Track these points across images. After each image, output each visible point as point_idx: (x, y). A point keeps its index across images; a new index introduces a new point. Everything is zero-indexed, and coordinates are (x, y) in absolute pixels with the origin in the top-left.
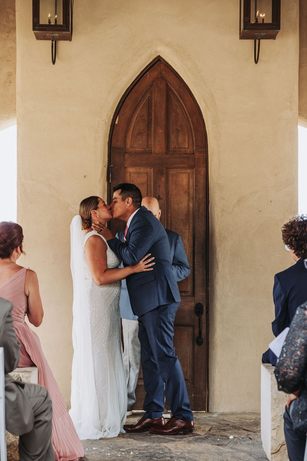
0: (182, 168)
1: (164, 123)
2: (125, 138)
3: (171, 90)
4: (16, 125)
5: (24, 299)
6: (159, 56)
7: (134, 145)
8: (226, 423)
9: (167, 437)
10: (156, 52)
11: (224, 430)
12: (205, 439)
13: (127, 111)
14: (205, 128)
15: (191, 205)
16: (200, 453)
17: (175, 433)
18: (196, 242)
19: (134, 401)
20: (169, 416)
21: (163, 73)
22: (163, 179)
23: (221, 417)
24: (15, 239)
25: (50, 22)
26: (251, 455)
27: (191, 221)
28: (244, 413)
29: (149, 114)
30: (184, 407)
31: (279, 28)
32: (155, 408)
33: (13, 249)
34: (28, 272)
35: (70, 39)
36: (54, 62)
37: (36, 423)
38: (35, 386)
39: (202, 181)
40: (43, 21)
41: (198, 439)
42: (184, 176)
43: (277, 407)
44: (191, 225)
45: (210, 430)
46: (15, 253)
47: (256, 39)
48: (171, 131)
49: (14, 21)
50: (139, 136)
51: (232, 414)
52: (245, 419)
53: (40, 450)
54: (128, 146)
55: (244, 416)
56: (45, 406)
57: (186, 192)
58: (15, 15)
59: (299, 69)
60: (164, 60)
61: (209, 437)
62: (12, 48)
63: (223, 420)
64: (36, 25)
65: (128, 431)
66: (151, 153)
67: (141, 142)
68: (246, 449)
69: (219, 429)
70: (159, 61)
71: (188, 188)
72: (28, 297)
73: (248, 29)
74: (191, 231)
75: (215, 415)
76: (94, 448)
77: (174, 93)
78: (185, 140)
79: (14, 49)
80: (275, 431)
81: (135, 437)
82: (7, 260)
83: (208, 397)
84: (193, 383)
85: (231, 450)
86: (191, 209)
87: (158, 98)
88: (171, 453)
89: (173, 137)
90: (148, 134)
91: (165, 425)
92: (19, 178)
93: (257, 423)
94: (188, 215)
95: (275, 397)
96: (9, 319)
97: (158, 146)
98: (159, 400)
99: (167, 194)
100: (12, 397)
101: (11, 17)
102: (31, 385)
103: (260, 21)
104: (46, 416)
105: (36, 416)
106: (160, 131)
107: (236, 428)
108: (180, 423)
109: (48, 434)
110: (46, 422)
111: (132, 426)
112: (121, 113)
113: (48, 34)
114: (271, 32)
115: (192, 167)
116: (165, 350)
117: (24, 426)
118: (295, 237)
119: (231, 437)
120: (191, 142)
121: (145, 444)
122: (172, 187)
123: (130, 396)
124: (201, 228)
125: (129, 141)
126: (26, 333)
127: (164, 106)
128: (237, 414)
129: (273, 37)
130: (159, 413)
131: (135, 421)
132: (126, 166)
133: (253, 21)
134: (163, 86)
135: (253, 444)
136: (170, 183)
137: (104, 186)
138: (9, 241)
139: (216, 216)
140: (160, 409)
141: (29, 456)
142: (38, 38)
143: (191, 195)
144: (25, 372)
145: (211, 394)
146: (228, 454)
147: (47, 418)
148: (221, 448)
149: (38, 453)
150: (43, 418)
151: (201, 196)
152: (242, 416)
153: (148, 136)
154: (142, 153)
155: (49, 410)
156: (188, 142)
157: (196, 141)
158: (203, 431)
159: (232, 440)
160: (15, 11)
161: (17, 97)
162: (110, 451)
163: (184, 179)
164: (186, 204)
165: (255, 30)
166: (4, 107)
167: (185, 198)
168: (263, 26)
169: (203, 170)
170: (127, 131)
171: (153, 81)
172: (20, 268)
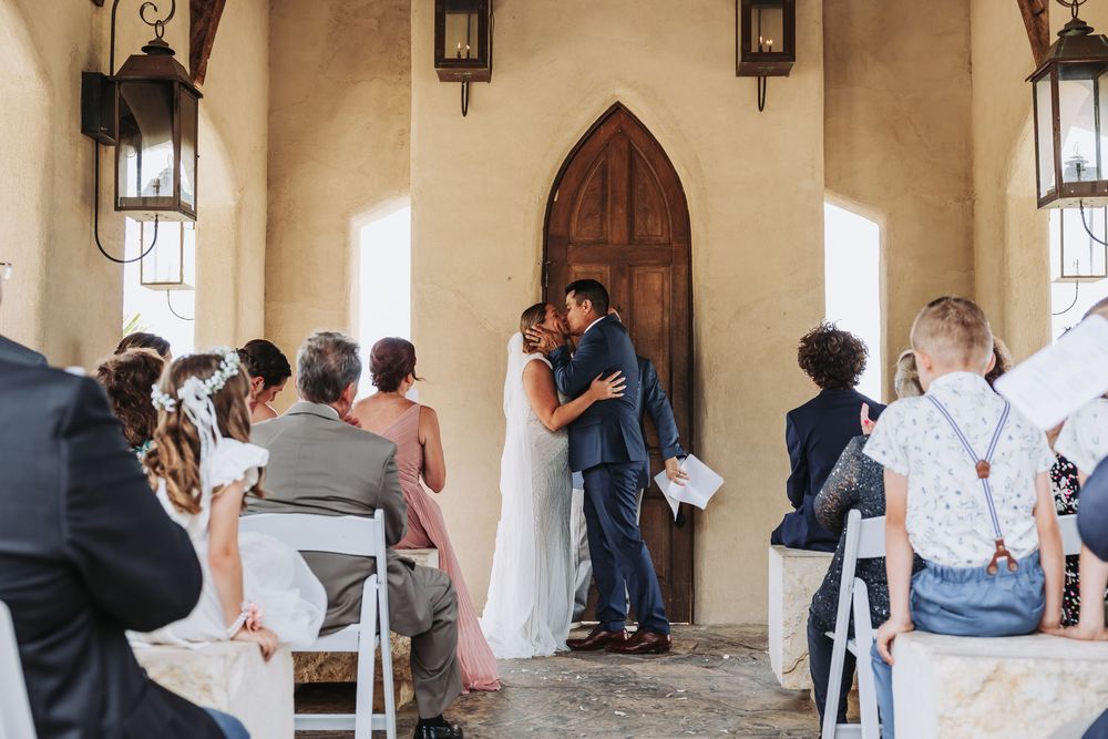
0: (654, 265)
1: (625, 198)
2: (569, 221)
3: (637, 151)
4: (410, 208)
5: (418, 447)
6: (618, 102)
7: (583, 232)
8: (719, 638)
9: (631, 657)
10: (614, 96)
11: (716, 648)
12: (688, 659)
13: (571, 181)
14: (686, 206)
15: (666, 319)
16: (679, 677)
17: (644, 651)
18: (674, 375)
19: (583, 608)
20: (634, 629)
21: (625, 126)
22: (625, 281)
23: (712, 631)
24: (404, 364)
25: (459, 56)
26: (754, 680)
27: (667, 343)
28: (747, 625)
29: (604, 186)
30: (656, 615)
31: (794, 60)
32: (614, 617)
33: (401, 379)
34: (423, 411)
35: (488, 80)
36: (465, 113)
37: (435, 623)
38: (432, 570)
39: (682, 284)
40: (450, 54)
41: (677, 659)
42: (656, 276)
43: (792, 606)
44: (667, 349)
45: (694, 648)
46: (404, 384)
47: (761, 76)
48: (636, 211)
49: (409, 58)
50: (588, 220)
51: (729, 626)
52: (748, 633)
53: (441, 662)
54: (573, 233)
55: (745, 629)
56: (448, 600)
57: (658, 301)
58: (410, 49)
59: (825, 120)
60: (625, 108)
61: (693, 656)
62: (405, 95)
63: (715, 635)
64: (440, 60)
65: (573, 649)
66: (607, 243)
67: (591, 228)
68: (747, 672)
69: (708, 646)
70: (617, 109)
71: (663, 295)
72: (423, 446)
73: (749, 61)
74: (666, 357)
75: (703, 629)
76: (524, 670)
77: (639, 155)
78: (657, 224)
79: (408, 96)
80: (789, 640)
81: (584, 656)
82: (394, 393)
83: (693, 602)
84: (671, 582)
85: (725, 674)
86: (666, 325)
87: (617, 163)
88: (636, 677)
89: (638, 220)
90: (601, 216)
91: (629, 639)
92: (414, 281)
93: (764, 639)
94: (661, 334)
95: (789, 591)
96: (390, 468)
97: (617, 233)
98: (618, 604)
99: (631, 303)
100: (398, 581)
101: (405, 51)
102: (425, 570)
103: (766, 50)
104: (449, 613)
105: (436, 613)
106: (621, 211)
107: (733, 644)
108: (650, 637)
109: (452, 642)
110: (449, 622)
111: (579, 641)
112: (562, 185)
113: (457, 72)
114: (781, 65)
115: (667, 264)
116: (624, 531)
117: (418, 623)
118: (812, 357)
119: (726, 657)
120: (665, 227)
121: (599, 666)
122: (638, 293)
123: (578, 600)
124: (681, 355)
125: (574, 226)
126: (420, 498)
127: (625, 175)
128: (735, 626)
129: (786, 73)
130: (620, 623)
131: (585, 635)
132: (570, 262)
133: (755, 49)
134: (624, 146)
135: (759, 666)
136: (635, 287)
137: (537, 293)
138: (395, 367)
139: (703, 336)
140: (620, 617)
141: (425, 670)
142: (443, 78)
143: (666, 305)
144: (419, 554)
145: (697, 598)
146: (720, 679)
147: (450, 617)
148: (709, 670)
149: (438, 667)
150: (445, 616)
151: (681, 307)
152: (742, 629)
153: (603, 218)
154: (594, 243)
155: (453, 605)
156: (662, 227)
157: (673, 224)
158: (684, 649)
159: (727, 660)
160: (410, 43)
161: (412, 164)
162: (547, 674)
163: (655, 281)
164: (659, 318)
165: (759, 63)
166: (394, 179)
167: (657, 310)
168: (770, 56)
169: (684, 268)
170: (571, 211)
171: (610, 139)
172: (412, 403)
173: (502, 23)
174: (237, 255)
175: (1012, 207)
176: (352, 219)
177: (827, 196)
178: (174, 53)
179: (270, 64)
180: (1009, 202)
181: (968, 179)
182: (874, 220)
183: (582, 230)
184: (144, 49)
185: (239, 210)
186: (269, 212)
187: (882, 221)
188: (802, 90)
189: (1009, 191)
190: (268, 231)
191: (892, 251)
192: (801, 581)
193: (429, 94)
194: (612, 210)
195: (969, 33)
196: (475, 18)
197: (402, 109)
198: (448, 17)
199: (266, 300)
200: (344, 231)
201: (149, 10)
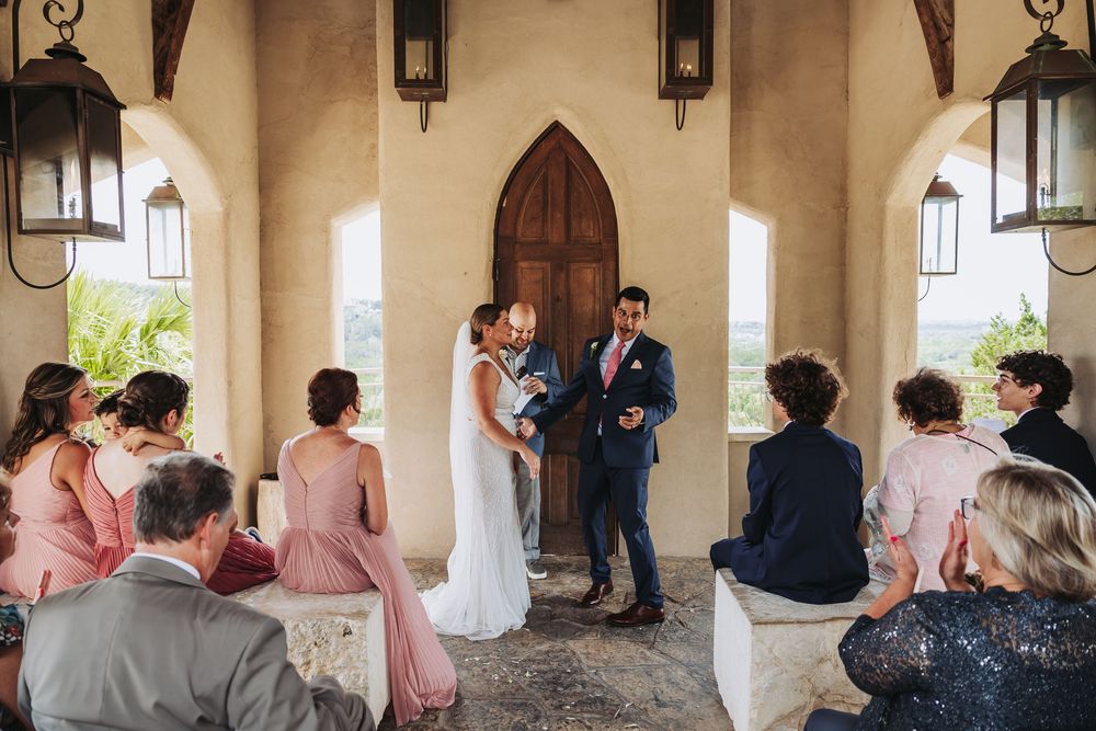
0: (586, 261)
1: (563, 205)
2: (515, 224)
3: (572, 163)
5: (357, 490)
6: (557, 121)
7: (527, 233)
10: (553, 116)
13: (517, 190)
14: (614, 212)
15: (597, 308)
21: (562, 142)
22: (563, 276)
25: (417, 77)
27: (598, 327)
29: (545, 194)
31: (712, 84)
34: (364, 450)
35: (445, 100)
36: (425, 130)
39: (611, 278)
40: (410, 75)
42: (588, 271)
46: (343, 416)
47: (681, 98)
48: (572, 215)
50: (532, 222)
54: (519, 235)
57: (591, 292)
58: (377, 72)
60: (563, 126)
64: (400, 80)
66: (548, 243)
67: (534, 230)
70: (556, 128)
71: (594, 287)
72: (363, 489)
73: (672, 84)
77: (575, 167)
78: (590, 226)
79: (376, 114)
86: (597, 312)
87: (556, 174)
89: (574, 224)
94: (593, 319)
97: (556, 235)
99: (568, 294)
103: (686, 75)
106: (559, 215)
112: (510, 192)
113: (416, 92)
114: (698, 89)
115: (598, 260)
120: (596, 230)
122: (574, 285)
125: (520, 228)
127: (563, 184)
129: (702, 96)
132: (516, 259)
133: (677, 74)
134: (562, 159)
136: (572, 281)
137: (489, 285)
142: (403, 98)
143: (598, 296)
151: (610, 297)
153: (544, 221)
154: (536, 242)
156: (594, 229)
157: (603, 228)
161: (380, 174)
163: (588, 275)
164: (591, 307)
165: (679, 87)
166: (366, 187)
167: (590, 299)
168: (690, 80)
169: (612, 266)
170: (518, 215)
171: (549, 153)
172: (352, 442)
173: (456, 49)
174: (227, 254)
175: (890, 216)
176: (332, 221)
177: (732, 205)
178: (84, 59)
179: (257, 85)
180: (888, 212)
181: (843, 190)
182: (764, 223)
183: (527, 231)
184: (48, 52)
185: (227, 215)
186: (261, 215)
187: (772, 224)
188: (713, 111)
189: (888, 202)
190: (261, 231)
191: (781, 250)
192: (770, 650)
193: (393, 112)
194: (552, 215)
195: (847, 67)
196: (431, 44)
197: (372, 126)
198: (408, 44)
199: (261, 289)
200: (326, 231)
201: (54, 10)
